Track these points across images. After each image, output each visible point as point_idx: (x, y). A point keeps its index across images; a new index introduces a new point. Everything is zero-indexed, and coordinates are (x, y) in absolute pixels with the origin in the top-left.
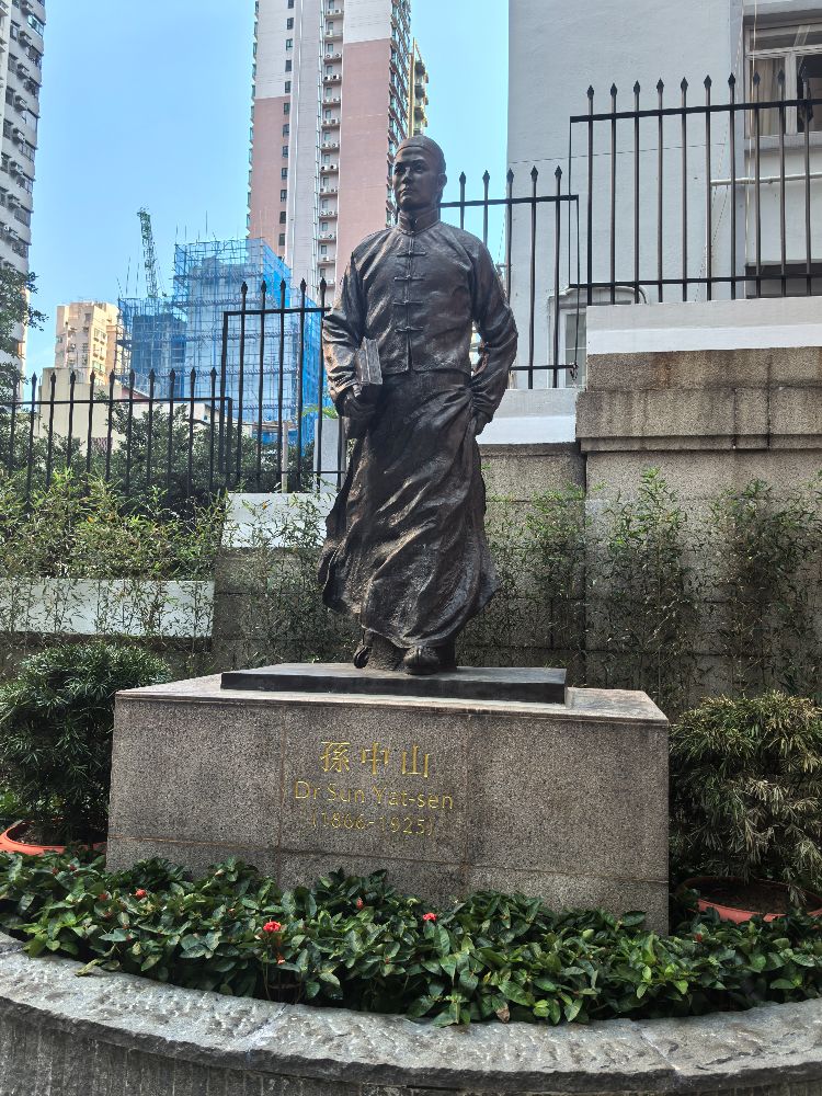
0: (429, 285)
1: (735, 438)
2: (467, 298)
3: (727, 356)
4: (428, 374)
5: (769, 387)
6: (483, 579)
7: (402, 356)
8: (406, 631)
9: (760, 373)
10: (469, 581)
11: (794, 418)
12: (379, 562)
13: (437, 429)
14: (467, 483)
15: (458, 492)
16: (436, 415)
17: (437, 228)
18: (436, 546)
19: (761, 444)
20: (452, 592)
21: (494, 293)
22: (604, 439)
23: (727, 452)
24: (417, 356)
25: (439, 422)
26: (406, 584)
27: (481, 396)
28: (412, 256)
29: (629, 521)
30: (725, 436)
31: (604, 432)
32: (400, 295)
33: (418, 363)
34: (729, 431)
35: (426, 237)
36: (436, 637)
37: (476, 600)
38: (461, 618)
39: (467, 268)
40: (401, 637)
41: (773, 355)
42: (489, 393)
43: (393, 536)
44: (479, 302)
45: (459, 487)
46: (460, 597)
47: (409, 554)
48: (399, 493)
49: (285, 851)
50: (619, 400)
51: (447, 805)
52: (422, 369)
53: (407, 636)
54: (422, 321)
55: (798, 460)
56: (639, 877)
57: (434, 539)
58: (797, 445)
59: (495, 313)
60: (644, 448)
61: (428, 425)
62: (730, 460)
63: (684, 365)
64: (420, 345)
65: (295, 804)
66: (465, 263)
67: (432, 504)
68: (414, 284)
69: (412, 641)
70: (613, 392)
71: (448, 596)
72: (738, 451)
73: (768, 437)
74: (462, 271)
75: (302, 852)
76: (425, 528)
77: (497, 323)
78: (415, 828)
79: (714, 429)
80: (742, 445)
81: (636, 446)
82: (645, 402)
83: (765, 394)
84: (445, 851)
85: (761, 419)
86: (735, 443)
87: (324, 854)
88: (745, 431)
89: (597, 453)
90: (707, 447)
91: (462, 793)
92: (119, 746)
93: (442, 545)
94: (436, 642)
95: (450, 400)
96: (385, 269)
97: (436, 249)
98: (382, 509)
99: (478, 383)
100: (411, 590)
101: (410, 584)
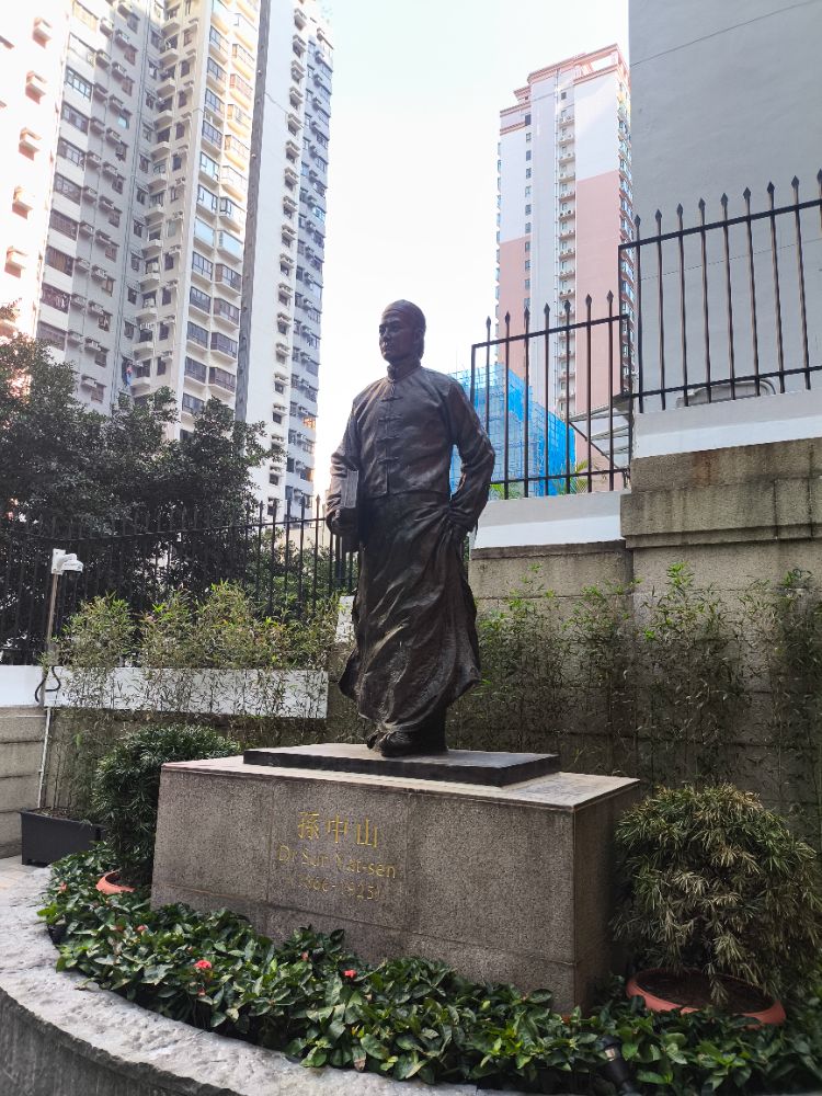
0: (403, 423)
1: (777, 529)
3: (769, 447)
4: (402, 496)
5: (809, 477)
7: (383, 482)
8: (387, 717)
9: (802, 464)
10: (445, 674)
13: (410, 540)
14: (441, 587)
15: (431, 595)
16: (408, 530)
17: (417, 374)
18: (411, 643)
19: (805, 534)
20: (427, 683)
22: (647, 536)
23: (771, 542)
24: (394, 481)
25: (410, 535)
26: (387, 677)
27: (457, 511)
28: (392, 400)
29: (667, 614)
30: (767, 527)
31: (646, 531)
32: (380, 433)
33: (395, 487)
34: (769, 522)
35: (406, 382)
36: (407, 724)
38: (432, 706)
39: (436, 405)
40: (384, 722)
41: (816, 445)
42: (465, 507)
43: (380, 635)
45: (433, 591)
46: (435, 688)
47: (389, 650)
48: (385, 597)
49: (271, 905)
50: (658, 496)
51: (391, 873)
52: (398, 491)
53: (387, 722)
54: (397, 452)
56: (550, 956)
57: (409, 637)
59: (469, 438)
60: (685, 543)
61: (402, 538)
62: (774, 550)
63: (724, 460)
64: (397, 473)
65: (278, 864)
66: (436, 401)
67: (407, 606)
68: (392, 423)
69: (389, 726)
70: (654, 492)
71: (422, 687)
72: (781, 541)
73: (811, 526)
74: (431, 408)
75: (283, 908)
76: (401, 627)
77: (471, 447)
78: (366, 894)
79: (754, 522)
80: (785, 535)
81: (678, 542)
82: (684, 499)
83: (806, 484)
84: (390, 917)
85: (802, 509)
86: (777, 534)
87: (299, 911)
88: (786, 521)
89: (642, 549)
90: (749, 538)
91: (403, 864)
92: (162, 808)
93: (415, 642)
94: (408, 728)
95: (422, 515)
96: (372, 412)
97: (412, 393)
98: (374, 611)
99: (457, 499)
100: (391, 682)
101: (390, 676)
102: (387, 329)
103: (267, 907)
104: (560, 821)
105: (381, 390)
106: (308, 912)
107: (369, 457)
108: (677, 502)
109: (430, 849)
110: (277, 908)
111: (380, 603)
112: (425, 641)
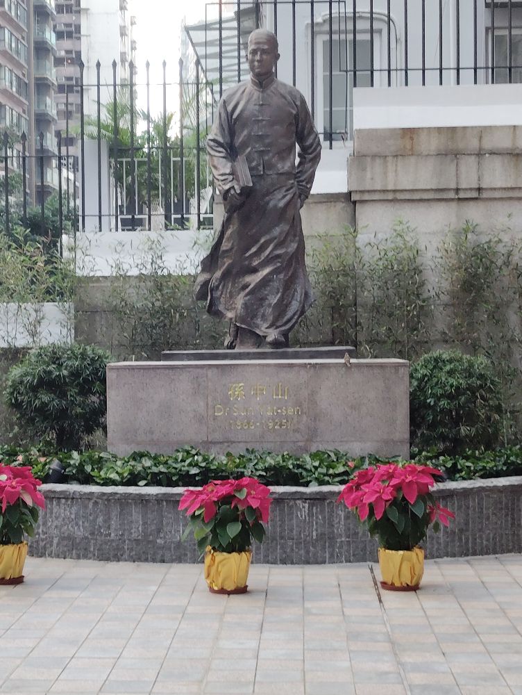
0: (272, 123)
1: (457, 190)
2: (294, 128)
3: (453, 130)
4: (274, 176)
5: (480, 154)
6: (306, 294)
7: (259, 165)
8: (265, 326)
9: (474, 144)
10: (299, 296)
11: (497, 175)
12: (245, 287)
13: (281, 208)
14: (297, 239)
15: (292, 244)
16: (279, 200)
17: (275, 86)
18: (281, 276)
19: (475, 195)
20: (290, 302)
21: (308, 123)
22: (369, 191)
23: (452, 200)
24: (268, 165)
25: (281, 204)
26: (263, 299)
27: (302, 186)
28: (262, 105)
30: (451, 189)
31: (368, 188)
33: (268, 169)
34: (453, 186)
35: (269, 92)
36: (283, 328)
38: (296, 317)
39: (294, 112)
40: (263, 329)
41: (482, 131)
42: (307, 183)
43: (254, 270)
44: (300, 129)
45: (293, 242)
46: (295, 306)
47: (265, 282)
48: (258, 245)
49: (211, 442)
50: (378, 161)
51: (298, 413)
52: (271, 172)
53: (267, 328)
54: (269, 145)
55: (498, 205)
56: (396, 439)
57: (280, 273)
58: (497, 195)
59: (309, 135)
60: (395, 197)
62: (454, 205)
63: (423, 137)
64: (269, 159)
65: (215, 418)
66: (293, 108)
67: (278, 252)
68: (264, 122)
69: (270, 330)
70: (374, 156)
71: (288, 305)
72: (459, 199)
73: (479, 190)
74: (290, 114)
75: (221, 443)
76: (275, 267)
77: (310, 140)
78: (281, 425)
79: (443, 185)
80: (462, 195)
81: (390, 196)
82: (396, 165)
83: (477, 159)
84: (298, 436)
85: (474, 177)
86: (457, 194)
87: (233, 442)
88: (463, 186)
89: (363, 202)
90: (439, 196)
91: (305, 405)
92: (111, 394)
93: (285, 276)
94: (282, 331)
95: (287, 190)
96: (246, 112)
97: (276, 101)
98: (247, 255)
99: (300, 177)
100: (267, 302)
101: (267, 299)
102: (259, 53)
103: (209, 444)
104: (402, 370)
105: (251, 95)
106: (239, 442)
107: (245, 145)
108: (391, 167)
109: (323, 394)
110: (214, 444)
111: (254, 250)
112: (290, 274)
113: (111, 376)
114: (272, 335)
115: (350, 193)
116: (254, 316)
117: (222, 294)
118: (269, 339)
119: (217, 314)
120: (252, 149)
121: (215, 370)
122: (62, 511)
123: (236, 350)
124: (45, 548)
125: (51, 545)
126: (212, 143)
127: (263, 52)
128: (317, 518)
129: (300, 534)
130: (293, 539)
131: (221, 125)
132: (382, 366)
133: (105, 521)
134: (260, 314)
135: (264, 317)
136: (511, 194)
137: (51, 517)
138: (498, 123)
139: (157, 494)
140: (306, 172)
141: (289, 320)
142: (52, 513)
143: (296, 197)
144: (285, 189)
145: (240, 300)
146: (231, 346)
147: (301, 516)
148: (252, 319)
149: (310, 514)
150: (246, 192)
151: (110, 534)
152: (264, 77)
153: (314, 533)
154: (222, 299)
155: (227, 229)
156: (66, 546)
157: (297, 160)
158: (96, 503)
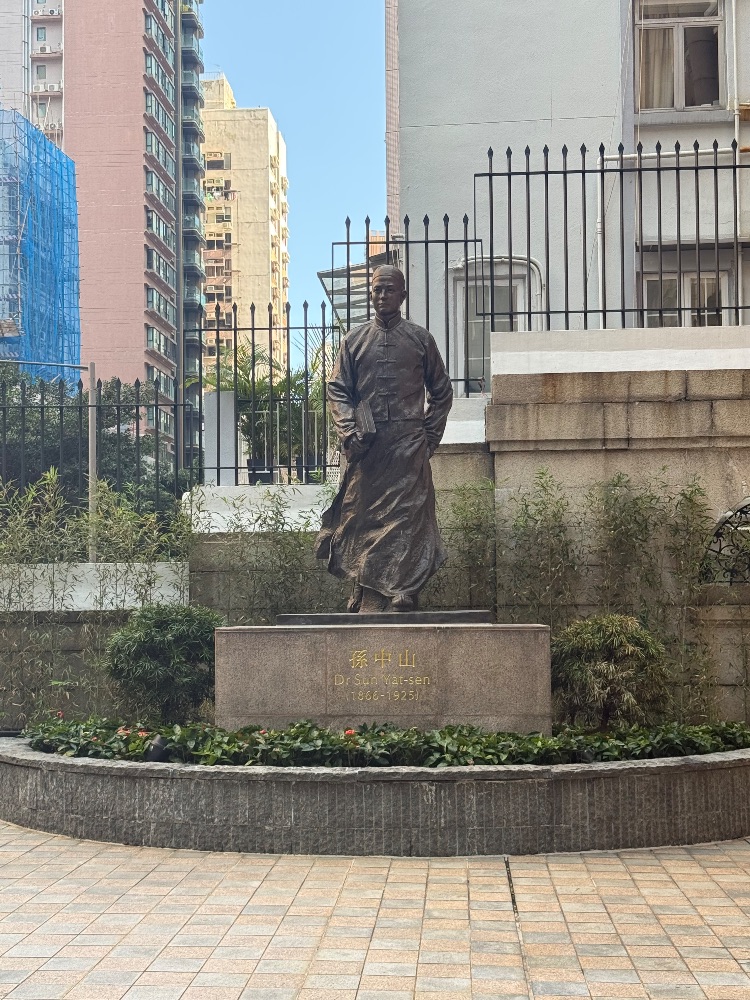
0: (398, 366)
1: (604, 441)
2: (422, 371)
3: (599, 375)
4: (400, 423)
5: (628, 402)
6: (437, 552)
7: (382, 411)
8: (391, 586)
9: (622, 391)
10: (428, 553)
11: (647, 425)
12: (370, 542)
13: (407, 457)
15: (421, 497)
16: (406, 448)
17: (401, 326)
18: (409, 532)
19: (624, 446)
20: (419, 561)
21: (438, 366)
22: (508, 442)
23: (600, 451)
24: (394, 411)
25: (408, 453)
26: (390, 557)
27: (432, 433)
28: (387, 346)
29: (527, 506)
30: (597, 439)
31: (507, 438)
32: (380, 372)
33: (394, 415)
34: (600, 436)
35: (394, 332)
36: (411, 589)
37: (434, 565)
38: (425, 576)
39: (422, 354)
40: (388, 589)
41: (632, 377)
42: (437, 430)
43: (380, 526)
44: (428, 372)
45: (422, 493)
46: (424, 564)
47: (391, 538)
48: (383, 498)
49: (330, 716)
50: (517, 409)
51: (426, 683)
52: (397, 419)
53: (392, 589)
54: (396, 389)
55: (650, 457)
56: (537, 713)
57: (407, 528)
58: (648, 446)
59: (439, 378)
60: (537, 449)
61: (402, 455)
62: (601, 457)
63: (567, 384)
64: (395, 404)
65: (334, 689)
66: (421, 350)
67: (405, 505)
68: (389, 365)
69: (397, 591)
70: (513, 405)
71: (416, 564)
72: (607, 450)
73: (628, 440)
74: (418, 355)
75: (341, 716)
76: (402, 521)
77: (440, 385)
78: (408, 697)
79: (589, 435)
80: (610, 446)
81: (531, 448)
82: (538, 414)
83: (626, 408)
84: (426, 708)
85: (622, 426)
86: (604, 444)
87: (354, 716)
88: (611, 436)
89: (501, 453)
90: (584, 448)
91: (435, 675)
92: (220, 661)
93: (413, 531)
94: (411, 592)
95: (415, 438)
96: (370, 354)
97: (402, 341)
98: (371, 508)
99: (429, 424)
100: (393, 560)
101: (393, 556)
102: (383, 291)
103: (327, 717)
104: (542, 636)
105: (375, 336)
106: (362, 716)
107: (368, 389)
108: (532, 416)
109: (455, 662)
110: (334, 717)
111: (378, 502)
112: (418, 529)
113: (219, 641)
114: (399, 597)
115: (487, 444)
116: (379, 576)
117: (344, 551)
118: (395, 601)
119: (340, 574)
120: (376, 394)
121: (335, 635)
122: (161, 793)
123: (360, 613)
124: (141, 835)
125: (148, 832)
126: (333, 387)
127: (388, 289)
128: (445, 802)
129: (426, 821)
130: (418, 827)
131: (342, 367)
132: (519, 631)
133: (207, 805)
134: (385, 573)
135: (389, 577)
136: (664, 446)
137: (148, 800)
138: (648, 369)
139: (266, 774)
140: (436, 418)
141: (417, 581)
142: (149, 795)
143: (424, 446)
144: (412, 436)
145: (363, 559)
146: (355, 609)
147: (428, 800)
148: (377, 578)
149: (438, 798)
150: (370, 440)
151: (213, 820)
152: (389, 317)
153: (442, 821)
154: (344, 557)
155: (350, 481)
156: (164, 833)
157: (426, 406)
158: (198, 784)
